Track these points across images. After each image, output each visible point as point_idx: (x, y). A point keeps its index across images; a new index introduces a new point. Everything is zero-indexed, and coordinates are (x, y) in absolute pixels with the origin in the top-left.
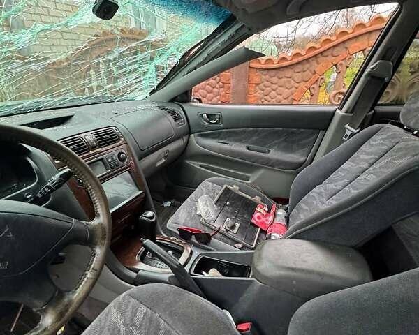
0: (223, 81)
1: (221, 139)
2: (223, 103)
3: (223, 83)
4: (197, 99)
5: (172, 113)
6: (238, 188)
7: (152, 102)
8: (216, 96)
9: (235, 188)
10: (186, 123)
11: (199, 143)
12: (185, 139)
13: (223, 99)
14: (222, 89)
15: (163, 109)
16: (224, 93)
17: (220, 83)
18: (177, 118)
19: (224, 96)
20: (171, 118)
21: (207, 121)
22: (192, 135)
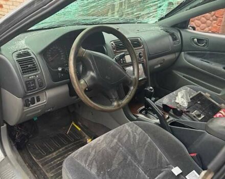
0: (217, 15)
1: (204, 59)
2: (213, 32)
3: (217, 17)
4: (192, 27)
5: (172, 35)
6: (209, 95)
7: (160, 26)
8: (209, 26)
9: (207, 95)
10: (180, 43)
11: (187, 59)
12: (177, 54)
13: (214, 30)
14: (215, 21)
15: (166, 31)
16: (215, 25)
17: (214, 17)
18: (175, 39)
19: (215, 27)
20: (170, 38)
21: (196, 44)
22: (183, 53)
